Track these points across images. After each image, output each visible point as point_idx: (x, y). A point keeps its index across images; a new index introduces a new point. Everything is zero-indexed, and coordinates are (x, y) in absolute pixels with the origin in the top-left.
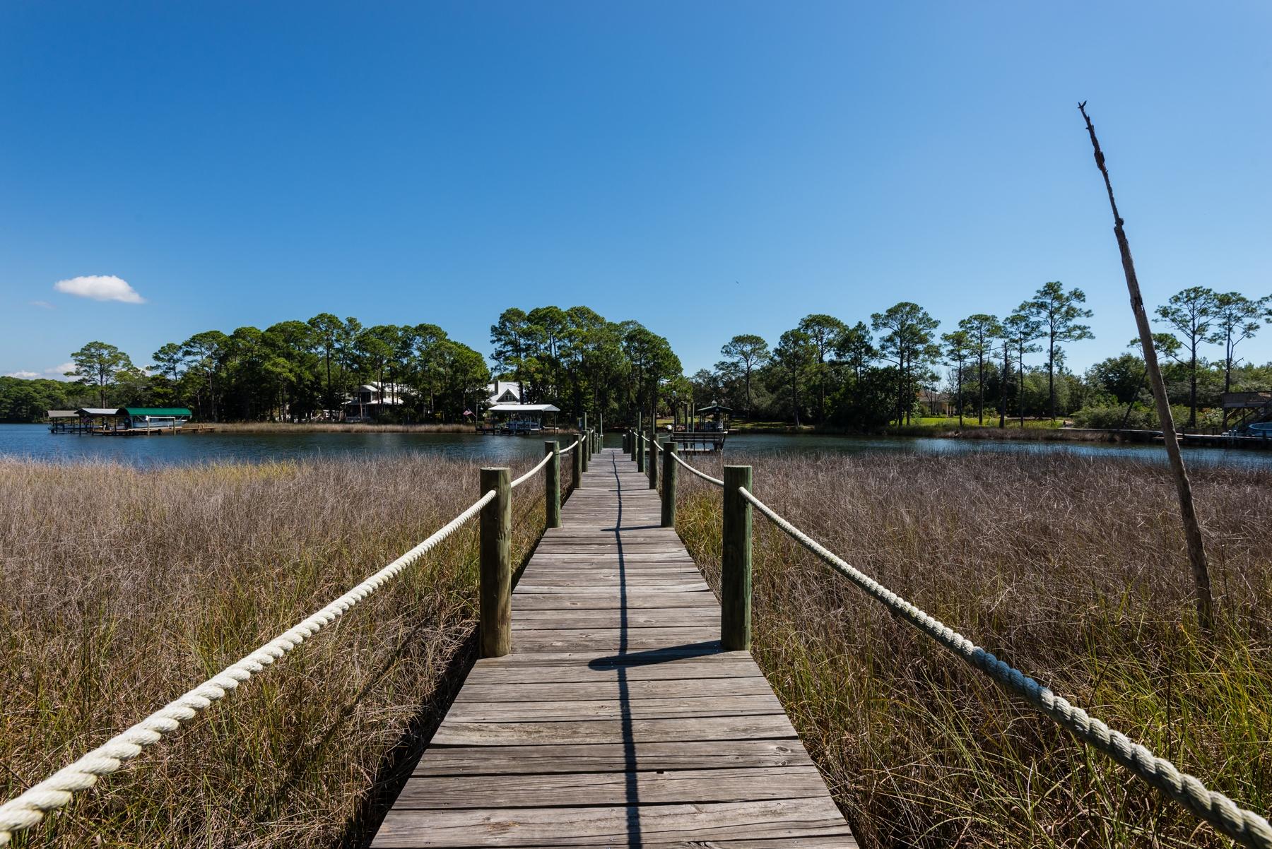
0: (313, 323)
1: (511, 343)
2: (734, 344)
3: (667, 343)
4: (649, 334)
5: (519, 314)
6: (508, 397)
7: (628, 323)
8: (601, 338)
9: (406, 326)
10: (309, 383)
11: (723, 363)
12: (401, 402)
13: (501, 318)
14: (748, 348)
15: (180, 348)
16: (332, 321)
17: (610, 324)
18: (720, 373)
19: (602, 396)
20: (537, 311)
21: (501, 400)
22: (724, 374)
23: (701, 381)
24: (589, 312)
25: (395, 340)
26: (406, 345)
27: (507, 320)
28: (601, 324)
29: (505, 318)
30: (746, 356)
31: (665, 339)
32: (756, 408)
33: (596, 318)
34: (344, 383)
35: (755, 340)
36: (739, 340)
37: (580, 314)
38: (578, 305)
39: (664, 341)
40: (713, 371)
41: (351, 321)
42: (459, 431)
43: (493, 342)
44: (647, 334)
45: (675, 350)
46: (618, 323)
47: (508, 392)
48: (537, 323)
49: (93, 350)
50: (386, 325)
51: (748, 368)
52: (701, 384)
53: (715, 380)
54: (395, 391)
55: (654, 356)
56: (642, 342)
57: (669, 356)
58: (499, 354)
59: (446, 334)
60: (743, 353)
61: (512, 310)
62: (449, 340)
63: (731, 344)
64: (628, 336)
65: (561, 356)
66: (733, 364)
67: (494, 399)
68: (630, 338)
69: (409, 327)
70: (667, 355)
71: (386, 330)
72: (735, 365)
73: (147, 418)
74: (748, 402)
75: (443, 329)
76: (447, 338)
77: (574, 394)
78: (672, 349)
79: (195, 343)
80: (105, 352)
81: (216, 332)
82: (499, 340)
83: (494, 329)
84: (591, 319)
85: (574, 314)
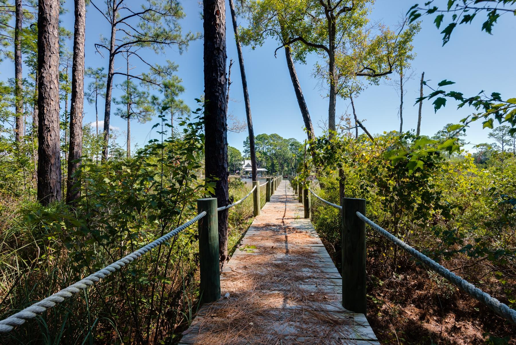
6: (248, 166)
7: (291, 139)
8: (281, 145)
17: (285, 140)
19: (282, 165)
20: (259, 135)
21: (246, 166)
24: (277, 135)
28: (282, 140)
33: (280, 137)
37: (274, 136)
38: (273, 133)
43: (244, 147)
46: (288, 139)
47: (248, 164)
48: (259, 140)
56: (296, 146)
58: (246, 151)
65: (268, 151)
67: (244, 167)
68: (292, 145)
77: (272, 165)
82: (246, 146)
83: (244, 142)
84: (278, 138)
85: (272, 137)
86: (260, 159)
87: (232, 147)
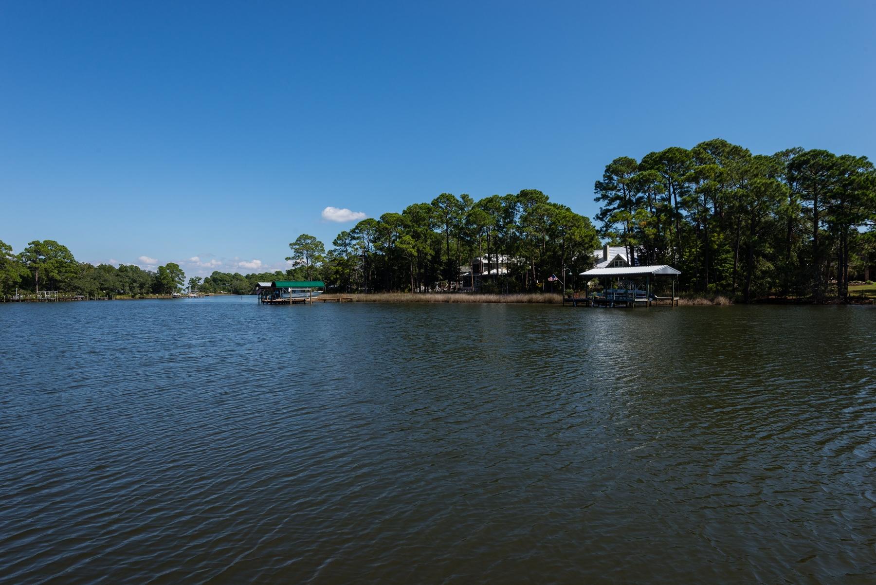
0: (435, 203)
1: (617, 198)
3: (869, 165)
4: (832, 156)
5: (628, 163)
6: (618, 262)
7: (786, 153)
9: (508, 195)
10: (430, 257)
12: (505, 271)
13: (607, 171)
15: (349, 234)
16: (449, 199)
17: (759, 158)
20: (652, 154)
21: (611, 266)
24: (724, 144)
25: (498, 210)
26: (508, 213)
27: (613, 172)
28: (745, 157)
29: (611, 170)
31: (864, 158)
33: (736, 151)
34: (459, 256)
37: (713, 149)
39: (862, 162)
41: (464, 197)
43: (597, 200)
47: (618, 258)
48: (651, 168)
49: (302, 241)
50: (490, 195)
54: (500, 262)
55: (844, 187)
56: (819, 168)
58: (604, 213)
59: (547, 198)
61: (620, 160)
62: (549, 204)
64: (789, 166)
65: (684, 204)
69: (512, 196)
71: (490, 200)
73: (290, 290)
75: (545, 193)
76: (548, 202)
77: (703, 254)
80: (310, 242)
81: (370, 219)
82: (604, 197)
83: (599, 186)
84: (728, 153)
85: (702, 150)
86: (650, 231)
87: (555, 205)
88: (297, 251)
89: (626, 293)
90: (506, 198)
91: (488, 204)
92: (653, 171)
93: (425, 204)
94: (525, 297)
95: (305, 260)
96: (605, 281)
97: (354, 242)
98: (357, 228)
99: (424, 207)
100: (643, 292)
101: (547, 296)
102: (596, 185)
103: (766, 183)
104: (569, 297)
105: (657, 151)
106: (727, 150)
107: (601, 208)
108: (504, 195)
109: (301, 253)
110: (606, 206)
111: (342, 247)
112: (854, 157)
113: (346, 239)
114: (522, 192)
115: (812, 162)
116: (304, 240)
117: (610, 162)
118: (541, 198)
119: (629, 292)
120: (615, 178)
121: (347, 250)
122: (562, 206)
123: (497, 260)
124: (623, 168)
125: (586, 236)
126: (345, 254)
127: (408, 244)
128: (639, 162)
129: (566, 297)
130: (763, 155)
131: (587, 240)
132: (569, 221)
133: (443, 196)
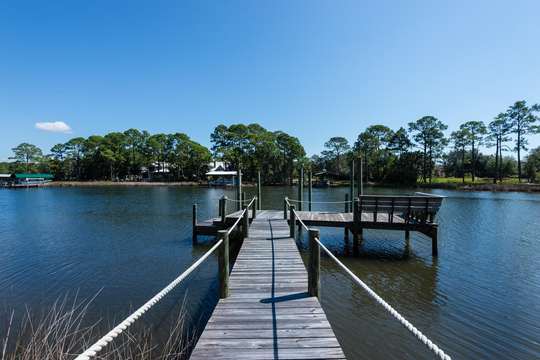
0: (127, 133)
1: (220, 142)
2: (331, 142)
3: (298, 141)
4: (289, 136)
5: (224, 128)
6: (220, 169)
7: (278, 132)
8: (265, 138)
9: (169, 134)
10: (123, 162)
11: (325, 151)
12: (168, 171)
13: (215, 130)
14: (338, 144)
15: (64, 145)
16: (135, 132)
17: (269, 133)
18: (324, 156)
19: (265, 168)
20: (233, 126)
21: (217, 170)
22: (325, 157)
23: (314, 160)
24: (258, 126)
25: (164, 141)
26: (170, 143)
27: (218, 130)
28: (265, 132)
29: (217, 130)
30: (337, 148)
31: (297, 138)
32: (342, 173)
33: (262, 129)
34: (141, 162)
35: (342, 140)
36: (333, 140)
37: (255, 127)
38: (253, 123)
39: (296, 139)
40: (320, 155)
41: (144, 132)
42: (192, 185)
43: (212, 141)
44: (288, 136)
45: (302, 144)
46: (273, 132)
47: (220, 166)
48: (233, 132)
49: (23, 147)
50: (160, 133)
51: (338, 154)
52: (314, 162)
53: (321, 159)
54: (165, 166)
55: (292, 147)
56: (285, 140)
57: (299, 146)
58: (215, 147)
59: (189, 138)
60: (336, 146)
61: (221, 126)
62: (190, 141)
63: (329, 142)
64: (278, 137)
65: (245, 147)
66: (330, 152)
67: (213, 170)
68: (279, 138)
69: (171, 135)
70: (298, 146)
72: (331, 152)
73: (27, 179)
74: (338, 171)
75: (188, 136)
76: (190, 140)
77: (251, 167)
78: (301, 144)
79: (71, 143)
80: (30, 148)
81: (80, 138)
82: (215, 141)
83: (212, 135)
84: (260, 130)
85: (251, 127)
86: (233, 158)
87: (193, 142)
88: (18, 154)
89: (223, 182)
90: (169, 136)
91: (159, 137)
92: (233, 133)
93: (120, 133)
94: (180, 184)
95: (26, 160)
96: (215, 177)
97: (68, 151)
98: (70, 142)
99: (119, 134)
100: (230, 182)
101: (190, 183)
102: (211, 135)
103: (270, 143)
104: (201, 183)
105: (235, 124)
106: (259, 128)
107: (213, 145)
108: (167, 134)
109: (22, 155)
110: (215, 144)
111: (58, 153)
112: (294, 138)
113: (61, 149)
114: (177, 134)
115: (283, 137)
116: (25, 147)
117: (217, 126)
118: (186, 138)
119: (225, 181)
120: (219, 133)
121: (62, 155)
122: (196, 143)
123: (163, 165)
124: (222, 130)
125: (207, 157)
126: (60, 157)
127: (109, 154)
128: (228, 128)
129: (200, 184)
130: (271, 132)
131: (207, 159)
132: (200, 150)
133: (131, 130)
